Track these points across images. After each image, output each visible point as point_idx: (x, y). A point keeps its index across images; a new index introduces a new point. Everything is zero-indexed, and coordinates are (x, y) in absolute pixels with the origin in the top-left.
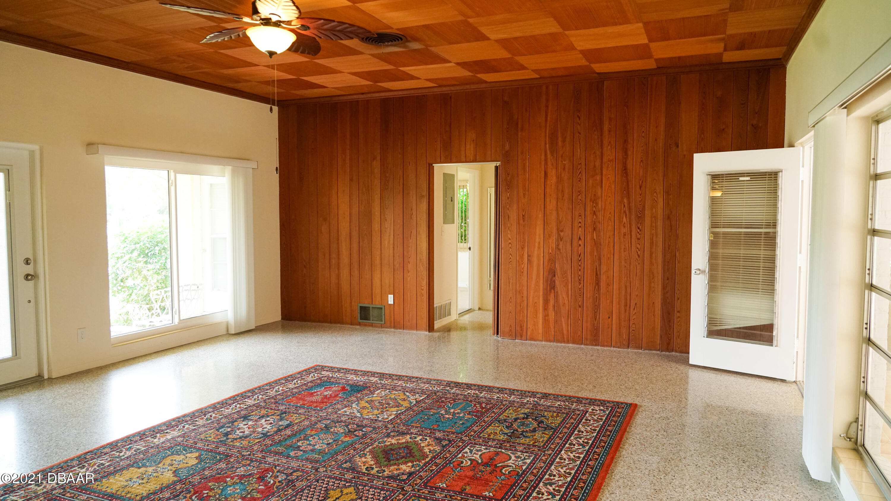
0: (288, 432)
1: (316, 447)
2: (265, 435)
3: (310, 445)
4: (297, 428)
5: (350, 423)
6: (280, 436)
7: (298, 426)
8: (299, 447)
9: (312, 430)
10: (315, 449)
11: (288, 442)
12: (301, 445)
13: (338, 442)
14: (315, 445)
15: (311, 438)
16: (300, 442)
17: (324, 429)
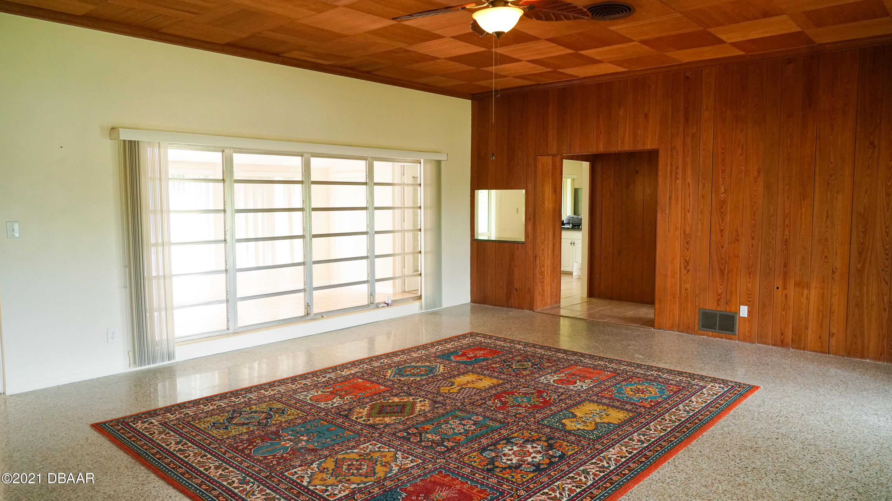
0: (484, 442)
1: (459, 422)
2: (508, 440)
3: (464, 425)
4: (474, 445)
5: (416, 444)
6: (493, 437)
7: (473, 448)
8: (474, 424)
9: (460, 440)
10: (459, 420)
11: (484, 430)
12: (472, 426)
13: (437, 424)
14: (460, 424)
15: (461, 432)
16: (473, 429)
17: (445, 440)
